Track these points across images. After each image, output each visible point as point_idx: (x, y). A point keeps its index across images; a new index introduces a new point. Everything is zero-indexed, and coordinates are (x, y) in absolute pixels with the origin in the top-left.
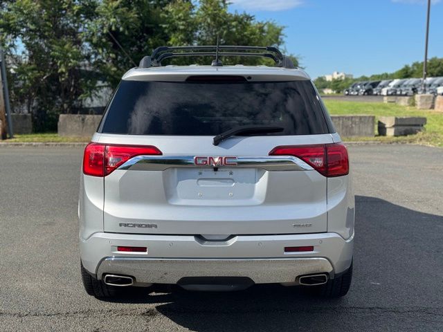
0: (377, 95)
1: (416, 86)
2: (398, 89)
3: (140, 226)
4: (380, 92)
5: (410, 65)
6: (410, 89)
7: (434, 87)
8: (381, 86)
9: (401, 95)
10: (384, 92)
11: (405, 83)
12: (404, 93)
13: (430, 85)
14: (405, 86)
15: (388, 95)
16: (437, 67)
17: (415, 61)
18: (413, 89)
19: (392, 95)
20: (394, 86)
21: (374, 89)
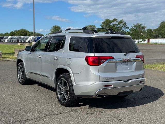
0: (3, 42)
1: (18, 39)
2: (11, 40)
3: (110, 79)
4: (4, 41)
5: (14, 31)
6: (16, 40)
7: (25, 40)
8: (4, 39)
9: (12, 42)
10: (6, 41)
11: (14, 38)
12: (14, 41)
13: (23, 39)
14: (14, 39)
15: (7, 42)
16: (23, 32)
17: (15, 30)
18: (17, 40)
19: (9, 42)
20: (9, 39)
21: (2, 40)
